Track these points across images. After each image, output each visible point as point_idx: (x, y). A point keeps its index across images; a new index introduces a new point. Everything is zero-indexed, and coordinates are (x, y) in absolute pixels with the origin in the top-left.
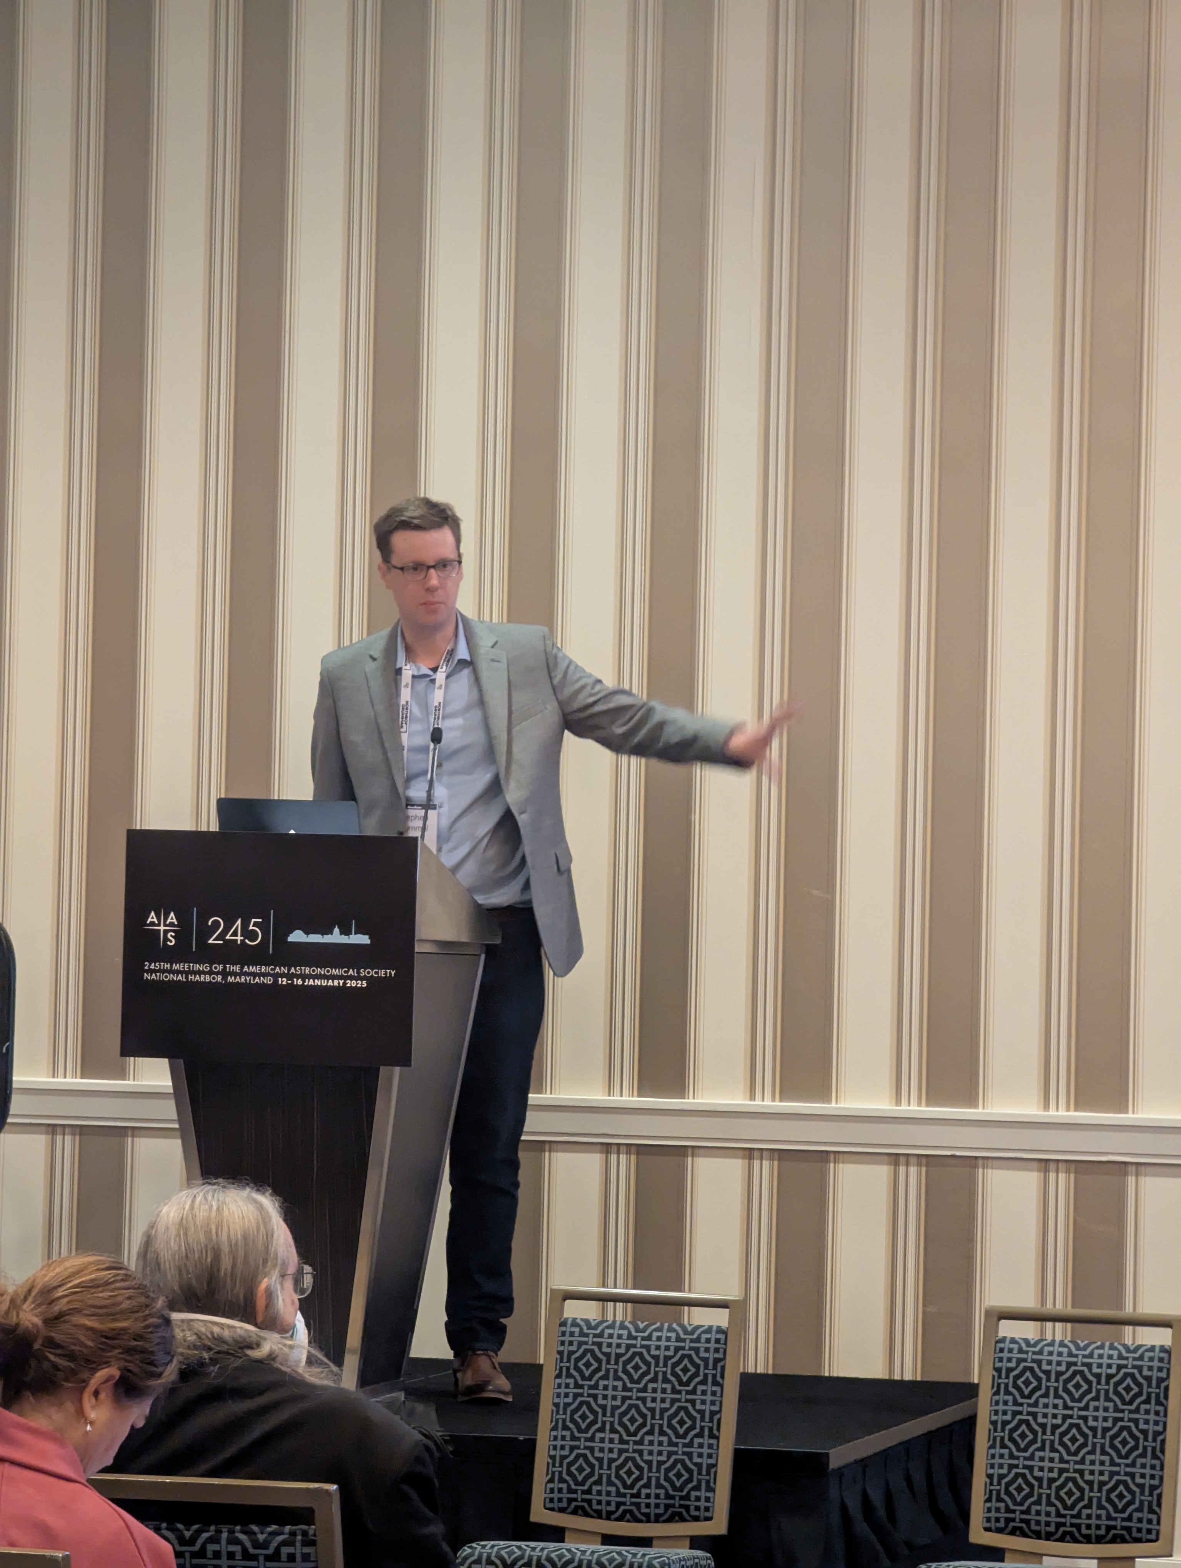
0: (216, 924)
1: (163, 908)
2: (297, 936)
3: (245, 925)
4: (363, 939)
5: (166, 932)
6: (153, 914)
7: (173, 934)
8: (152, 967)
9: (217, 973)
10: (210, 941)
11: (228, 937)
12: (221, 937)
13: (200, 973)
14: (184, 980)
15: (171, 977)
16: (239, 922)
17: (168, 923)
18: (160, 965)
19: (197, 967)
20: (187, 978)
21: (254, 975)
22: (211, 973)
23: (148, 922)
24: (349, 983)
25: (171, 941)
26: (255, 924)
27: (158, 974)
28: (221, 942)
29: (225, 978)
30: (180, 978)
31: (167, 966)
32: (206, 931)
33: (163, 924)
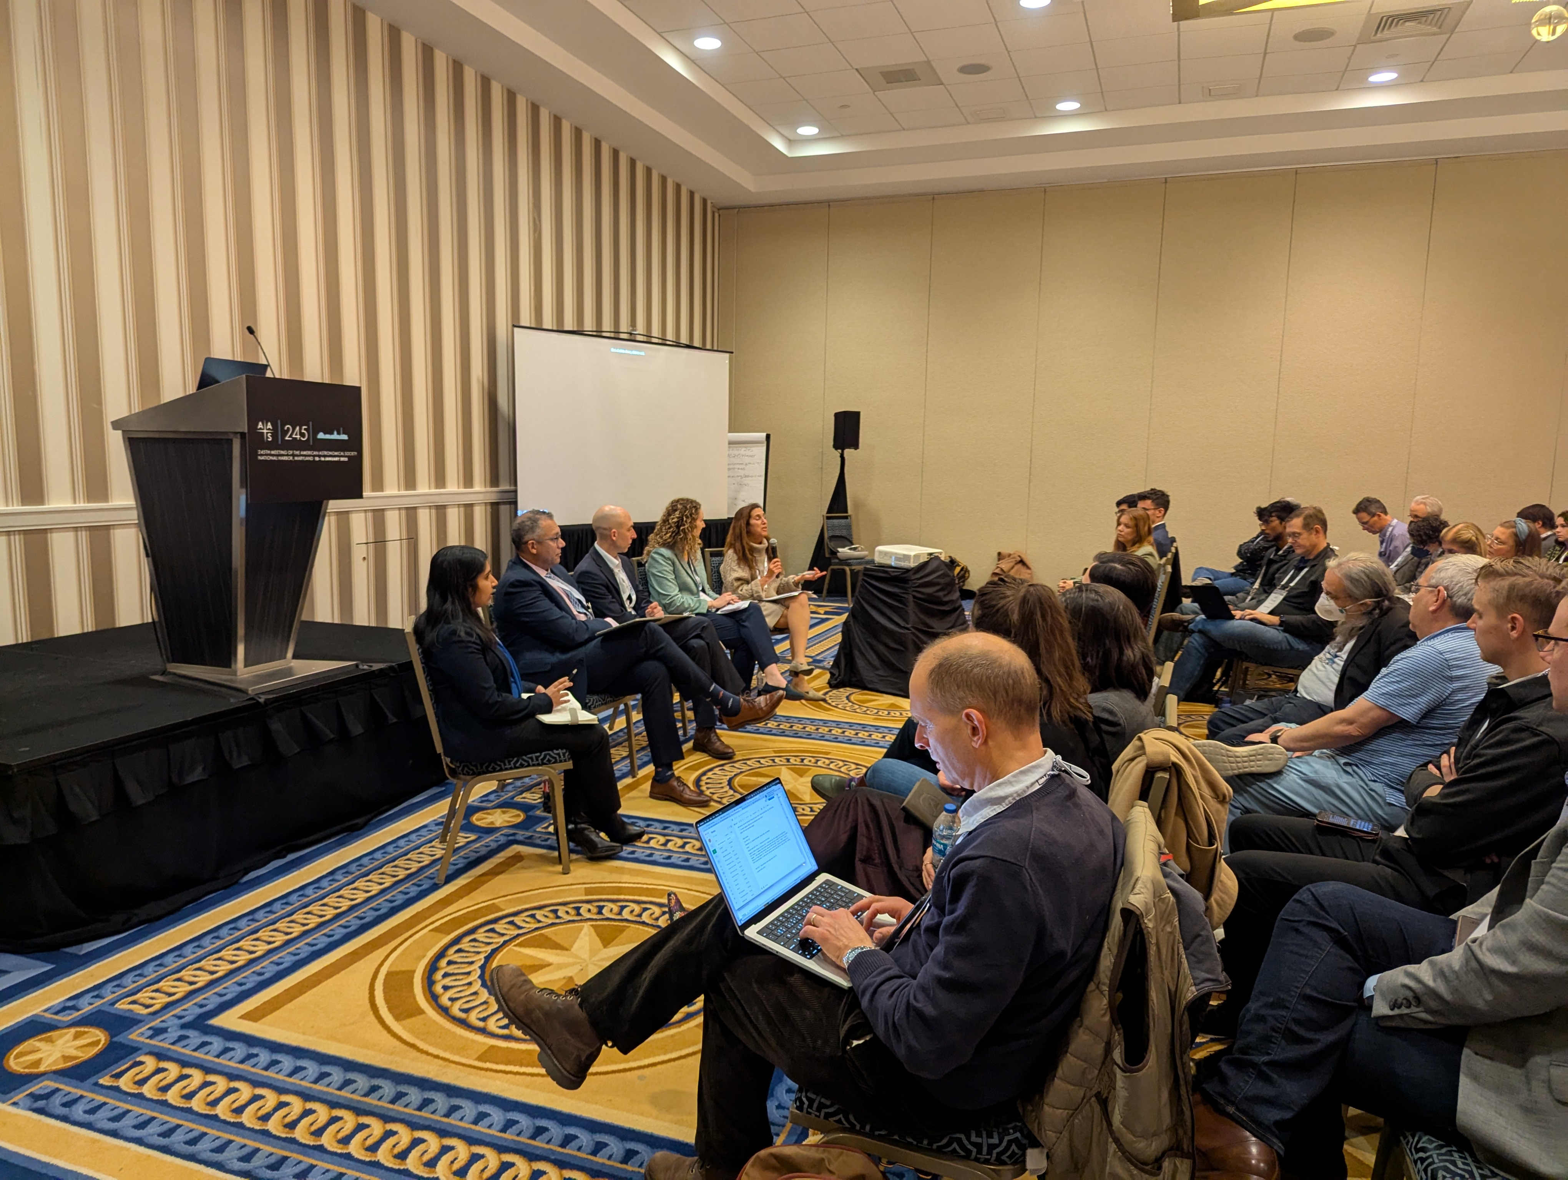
0: (288, 429)
1: (265, 420)
2: (321, 436)
3: (300, 429)
4: (345, 437)
5: (267, 433)
6: (260, 423)
7: (270, 434)
8: (262, 452)
9: (290, 455)
10: (287, 438)
11: (294, 436)
12: (290, 436)
13: (282, 455)
15: (271, 458)
16: (298, 428)
18: (265, 451)
19: (282, 452)
20: (278, 458)
21: (306, 456)
22: (287, 455)
23: (259, 428)
24: (342, 459)
25: (269, 438)
26: (304, 429)
27: (264, 456)
28: (291, 439)
29: (293, 458)
30: (275, 458)
31: (268, 452)
32: (285, 433)
33: (265, 429)
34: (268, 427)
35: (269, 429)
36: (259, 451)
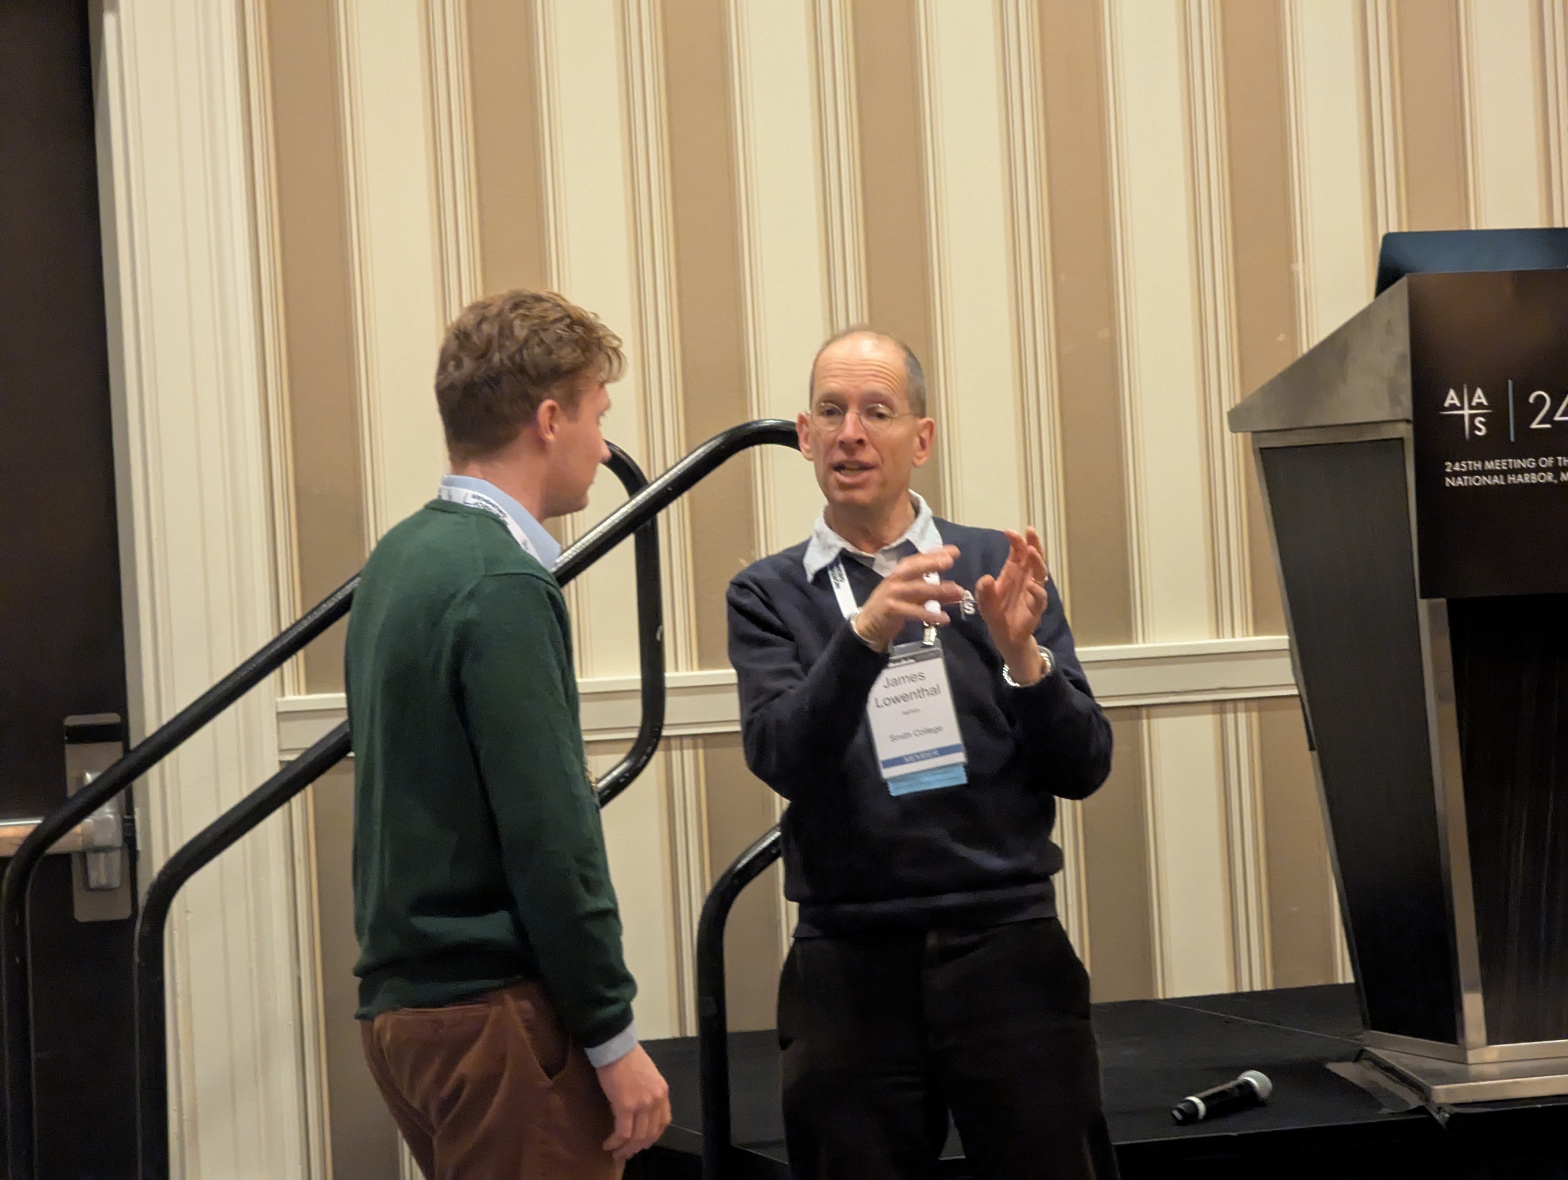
0: (1541, 400)
1: (1465, 384)
5: (1472, 417)
6: (1452, 393)
7: (1482, 419)
8: (1457, 468)
9: (1546, 470)
10: (1534, 426)
11: (1557, 418)
12: (1548, 418)
13: (1522, 471)
14: (1503, 483)
15: (1485, 480)
17: (1474, 404)
18: (1467, 464)
19: (1518, 463)
20: (1506, 480)
22: (1538, 470)
23: (1446, 405)
25: (1480, 430)
27: (1465, 478)
28: (1548, 426)
29: (1557, 476)
30: (1497, 480)
31: (1478, 465)
32: (1528, 412)
33: (1468, 407)
34: (1475, 401)
35: (1480, 406)
36: (1449, 464)
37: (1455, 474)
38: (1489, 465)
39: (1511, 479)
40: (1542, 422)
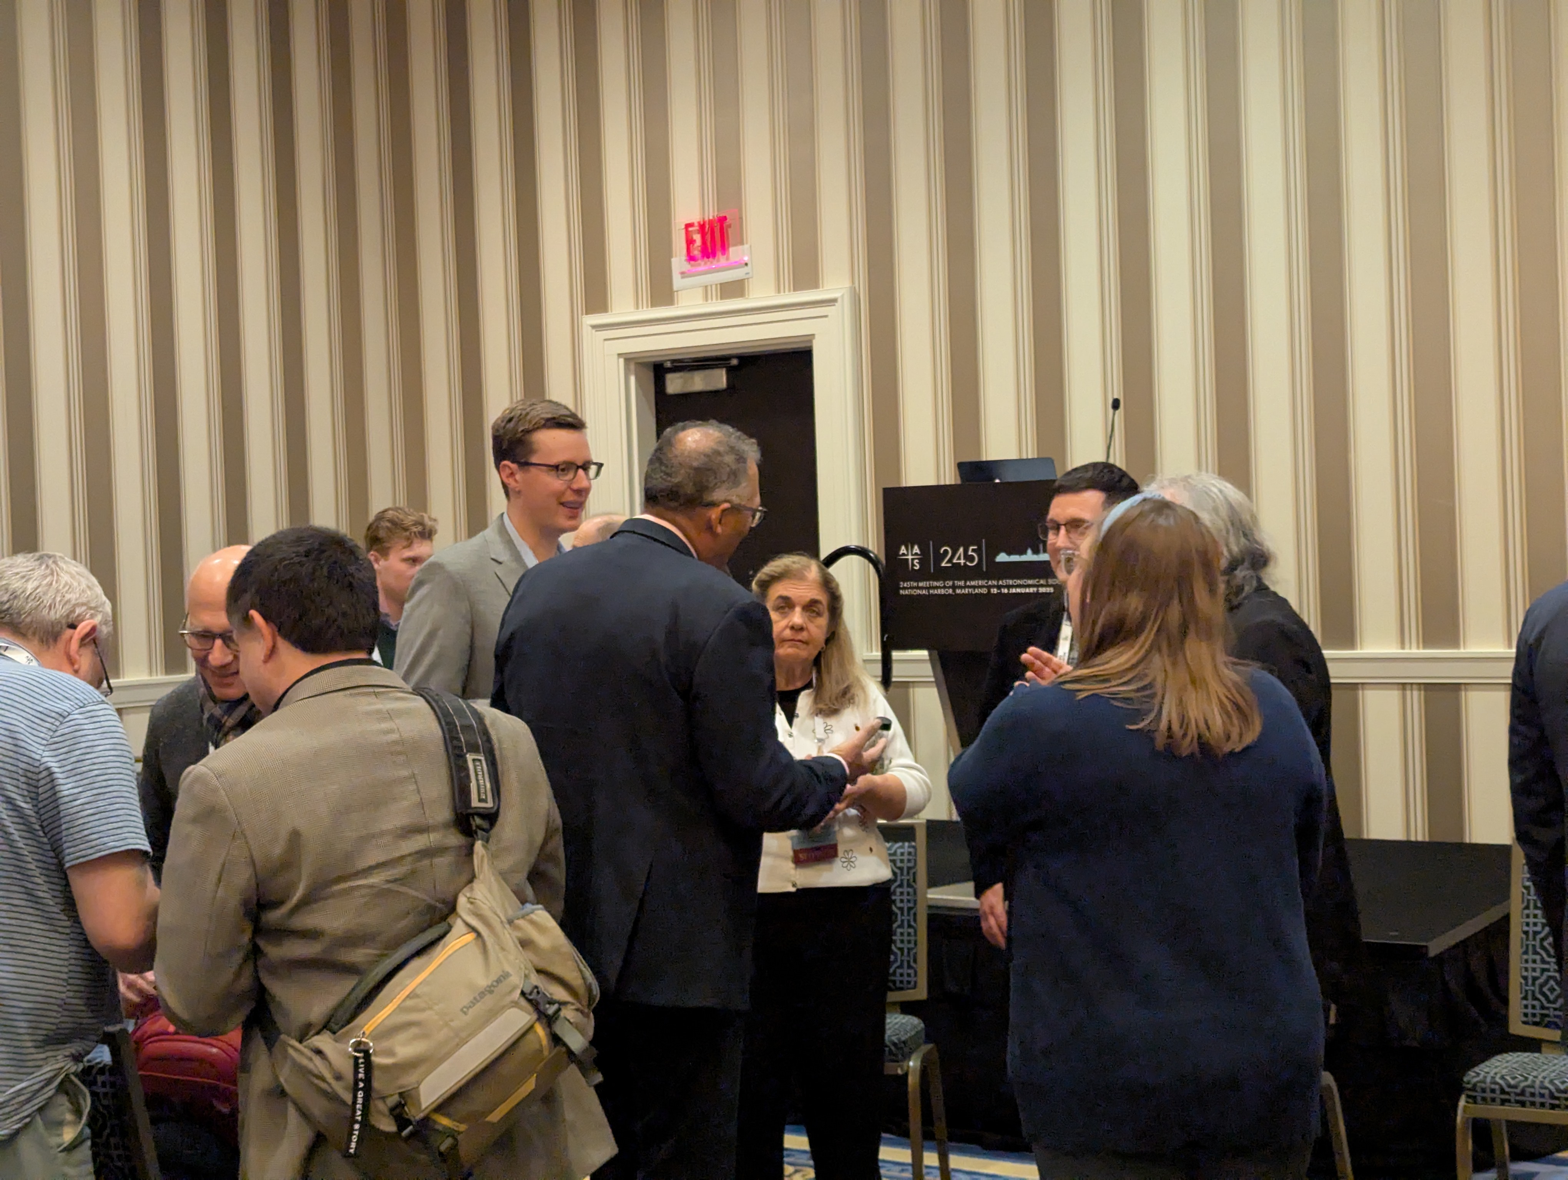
0: (946, 552)
1: (909, 542)
2: (1002, 557)
3: (966, 551)
5: (913, 560)
6: (903, 548)
7: (918, 561)
8: (905, 585)
9: (949, 587)
10: (943, 565)
11: (955, 561)
12: (950, 561)
13: (937, 588)
14: (927, 593)
15: (919, 592)
16: (961, 550)
18: (910, 584)
19: (935, 584)
21: (974, 587)
22: (945, 587)
23: (900, 554)
25: (916, 566)
26: (973, 550)
27: (909, 590)
28: (950, 565)
29: (954, 591)
30: (924, 592)
31: (915, 584)
32: (940, 557)
33: (911, 554)
34: (914, 552)
35: (916, 554)
36: (902, 583)
37: (904, 588)
38: (921, 584)
39: (931, 592)
40: (947, 563)
